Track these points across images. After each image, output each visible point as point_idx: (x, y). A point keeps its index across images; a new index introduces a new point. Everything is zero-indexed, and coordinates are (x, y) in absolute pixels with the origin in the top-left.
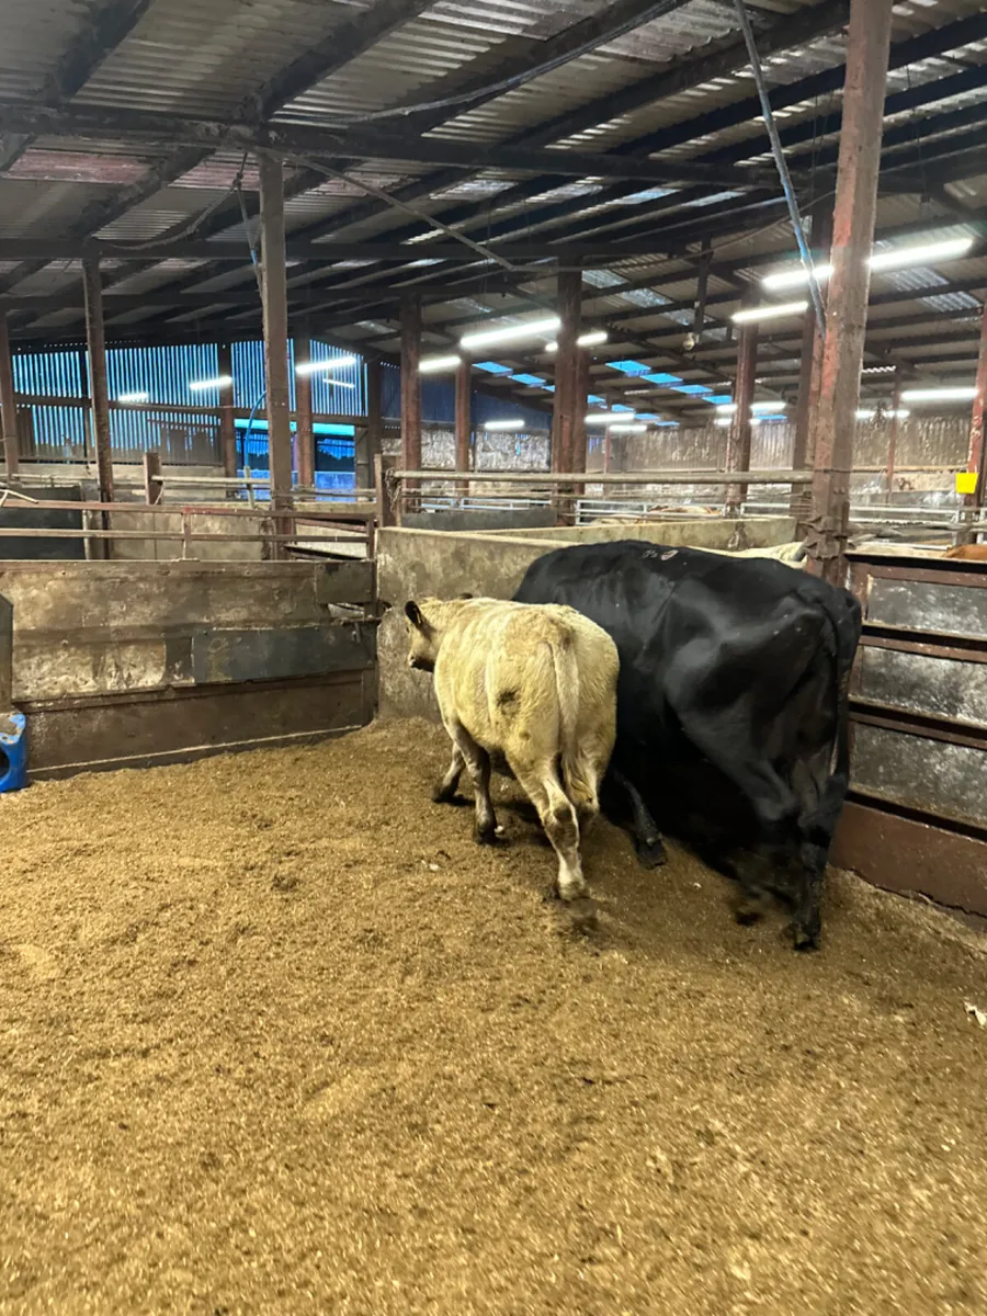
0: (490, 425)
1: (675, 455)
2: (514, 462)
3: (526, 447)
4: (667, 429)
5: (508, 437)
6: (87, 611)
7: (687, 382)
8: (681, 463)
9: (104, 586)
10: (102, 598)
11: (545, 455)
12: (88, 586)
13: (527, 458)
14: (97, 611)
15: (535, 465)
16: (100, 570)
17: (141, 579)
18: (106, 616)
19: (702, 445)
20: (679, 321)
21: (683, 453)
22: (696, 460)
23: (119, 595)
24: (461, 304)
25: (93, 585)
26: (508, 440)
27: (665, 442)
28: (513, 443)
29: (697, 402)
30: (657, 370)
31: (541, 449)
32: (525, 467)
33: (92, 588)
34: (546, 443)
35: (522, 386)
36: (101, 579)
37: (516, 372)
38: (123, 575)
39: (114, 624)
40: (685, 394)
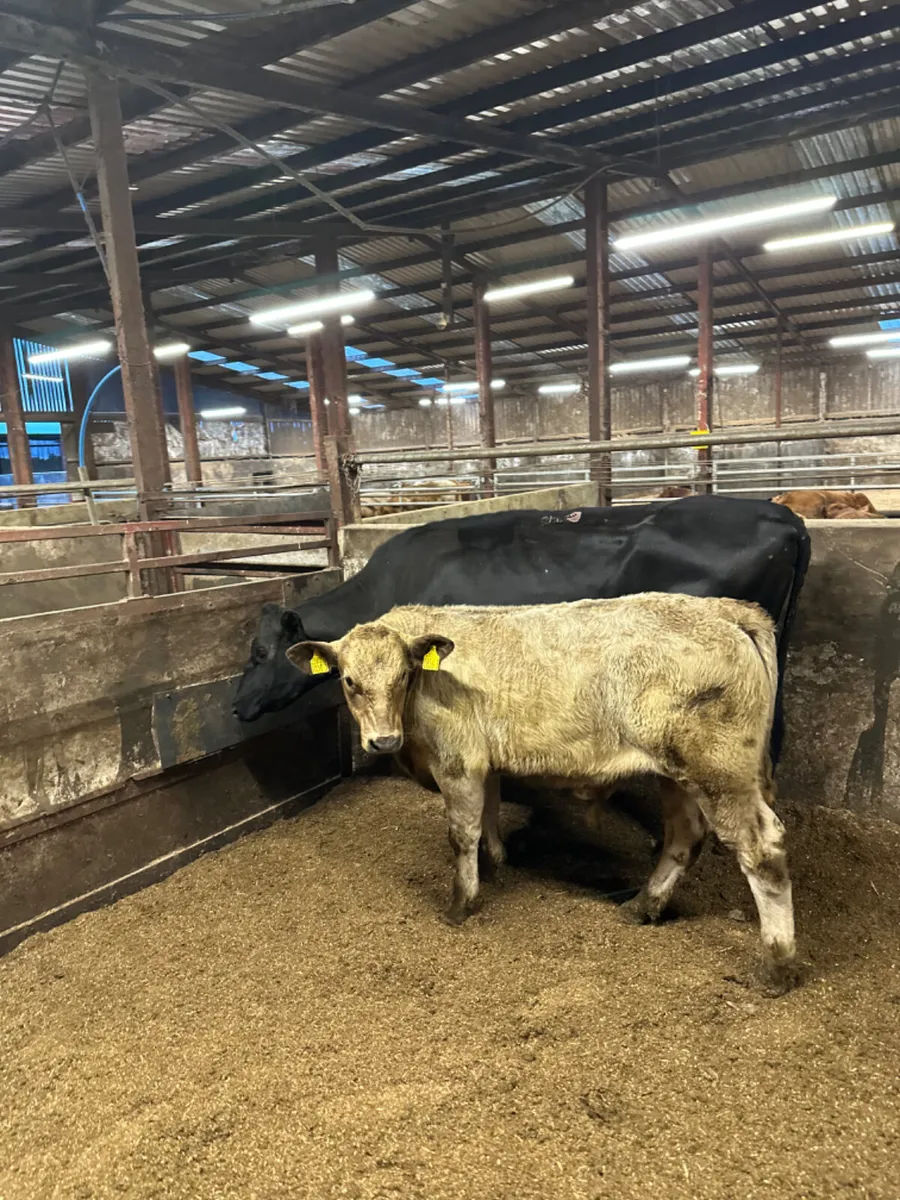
0: (206, 414)
1: (385, 435)
2: (232, 450)
3: (243, 434)
4: (374, 411)
5: (223, 424)
6: (14, 695)
7: (400, 366)
8: (391, 442)
9: (34, 652)
10: (32, 671)
11: (262, 441)
12: (11, 658)
13: (245, 444)
14: (26, 693)
15: (254, 452)
16: (26, 631)
17: (82, 636)
18: (40, 697)
19: (409, 425)
20: (402, 306)
21: (392, 433)
22: (406, 439)
23: (54, 664)
24: (178, 292)
25: (18, 655)
26: (223, 428)
27: (373, 424)
28: (229, 431)
29: (407, 384)
30: (372, 355)
31: (257, 436)
32: (244, 454)
33: (17, 660)
34: (261, 429)
35: (235, 373)
36: (28, 644)
37: (230, 359)
38: (58, 634)
39: (51, 707)
40: (395, 377)
